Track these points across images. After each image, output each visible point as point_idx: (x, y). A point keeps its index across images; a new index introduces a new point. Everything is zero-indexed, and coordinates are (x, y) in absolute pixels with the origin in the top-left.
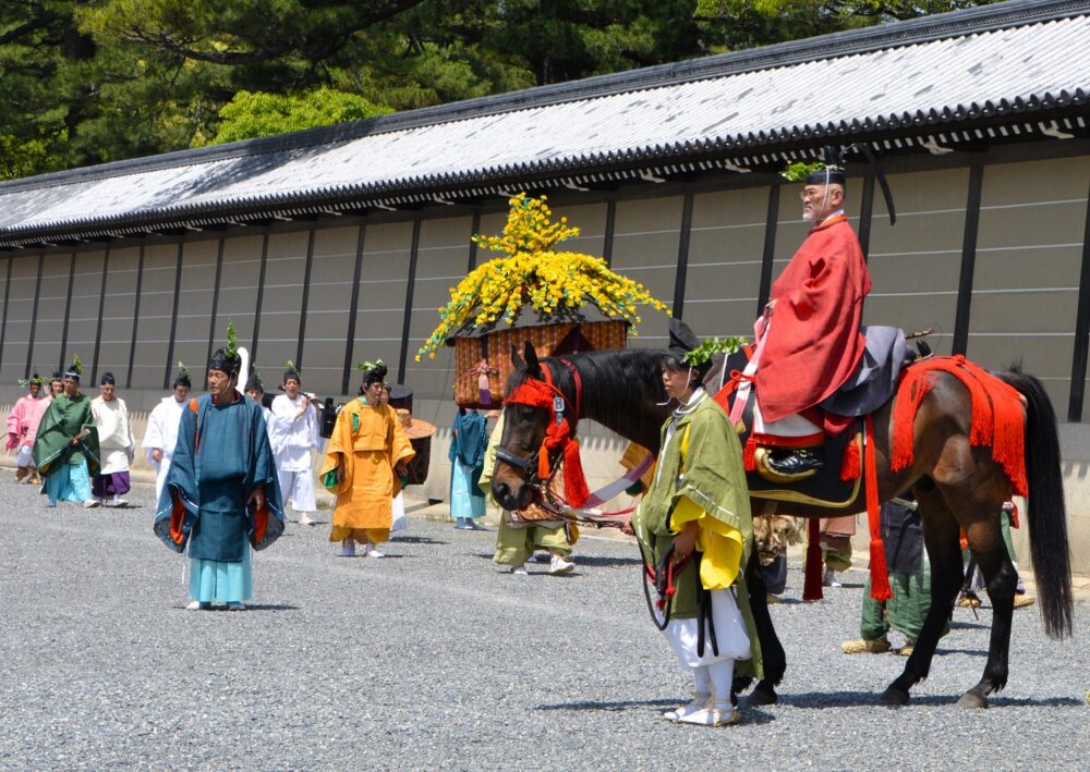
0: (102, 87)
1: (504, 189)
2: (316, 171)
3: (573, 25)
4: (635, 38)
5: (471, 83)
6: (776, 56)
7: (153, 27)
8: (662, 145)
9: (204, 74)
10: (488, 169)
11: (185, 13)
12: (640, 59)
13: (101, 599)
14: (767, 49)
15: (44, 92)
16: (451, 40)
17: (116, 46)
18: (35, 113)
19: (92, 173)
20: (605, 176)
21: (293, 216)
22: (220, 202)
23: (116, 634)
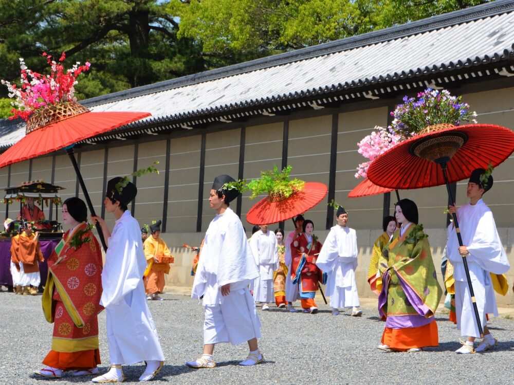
1: (119, 136)
3: (147, 60)
4: (175, 65)
5: (101, 90)
6: (241, 69)
8: (191, 112)
14: (236, 66)
16: (90, 71)
20: (165, 127)
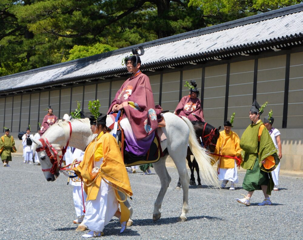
0: (36, 46)
1: (150, 69)
2: (97, 67)
3: (168, 21)
4: (186, 23)
5: (139, 39)
6: (227, 26)
7: (49, 28)
8: (195, 54)
9: (64, 41)
10: (146, 63)
11: (58, 24)
12: (187, 29)
13: (45, 191)
14: (224, 24)
15: (20, 49)
16: (133, 27)
17: (39, 35)
18: (18, 55)
19: (35, 71)
20: (179, 63)
21: (91, 80)
22: (71, 77)
23: (50, 201)
